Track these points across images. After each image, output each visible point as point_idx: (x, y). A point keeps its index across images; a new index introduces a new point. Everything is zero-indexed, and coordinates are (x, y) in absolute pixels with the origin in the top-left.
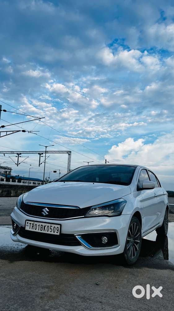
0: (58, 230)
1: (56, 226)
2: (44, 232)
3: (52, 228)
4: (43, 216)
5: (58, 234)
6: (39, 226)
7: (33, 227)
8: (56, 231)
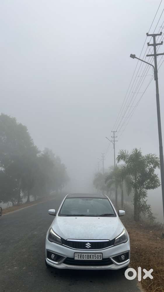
0: (101, 257)
1: (99, 254)
2: (90, 259)
3: (96, 256)
4: (87, 248)
5: (101, 259)
6: (86, 256)
7: (81, 257)
8: (99, 257)
